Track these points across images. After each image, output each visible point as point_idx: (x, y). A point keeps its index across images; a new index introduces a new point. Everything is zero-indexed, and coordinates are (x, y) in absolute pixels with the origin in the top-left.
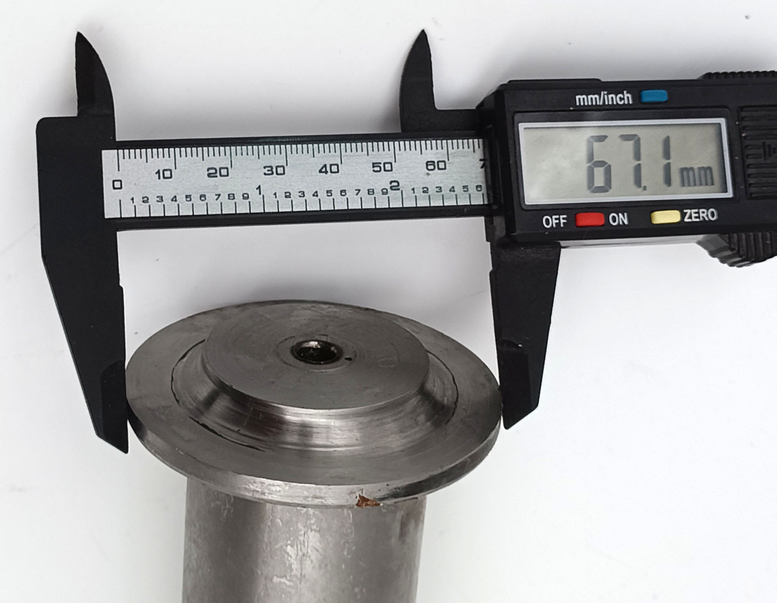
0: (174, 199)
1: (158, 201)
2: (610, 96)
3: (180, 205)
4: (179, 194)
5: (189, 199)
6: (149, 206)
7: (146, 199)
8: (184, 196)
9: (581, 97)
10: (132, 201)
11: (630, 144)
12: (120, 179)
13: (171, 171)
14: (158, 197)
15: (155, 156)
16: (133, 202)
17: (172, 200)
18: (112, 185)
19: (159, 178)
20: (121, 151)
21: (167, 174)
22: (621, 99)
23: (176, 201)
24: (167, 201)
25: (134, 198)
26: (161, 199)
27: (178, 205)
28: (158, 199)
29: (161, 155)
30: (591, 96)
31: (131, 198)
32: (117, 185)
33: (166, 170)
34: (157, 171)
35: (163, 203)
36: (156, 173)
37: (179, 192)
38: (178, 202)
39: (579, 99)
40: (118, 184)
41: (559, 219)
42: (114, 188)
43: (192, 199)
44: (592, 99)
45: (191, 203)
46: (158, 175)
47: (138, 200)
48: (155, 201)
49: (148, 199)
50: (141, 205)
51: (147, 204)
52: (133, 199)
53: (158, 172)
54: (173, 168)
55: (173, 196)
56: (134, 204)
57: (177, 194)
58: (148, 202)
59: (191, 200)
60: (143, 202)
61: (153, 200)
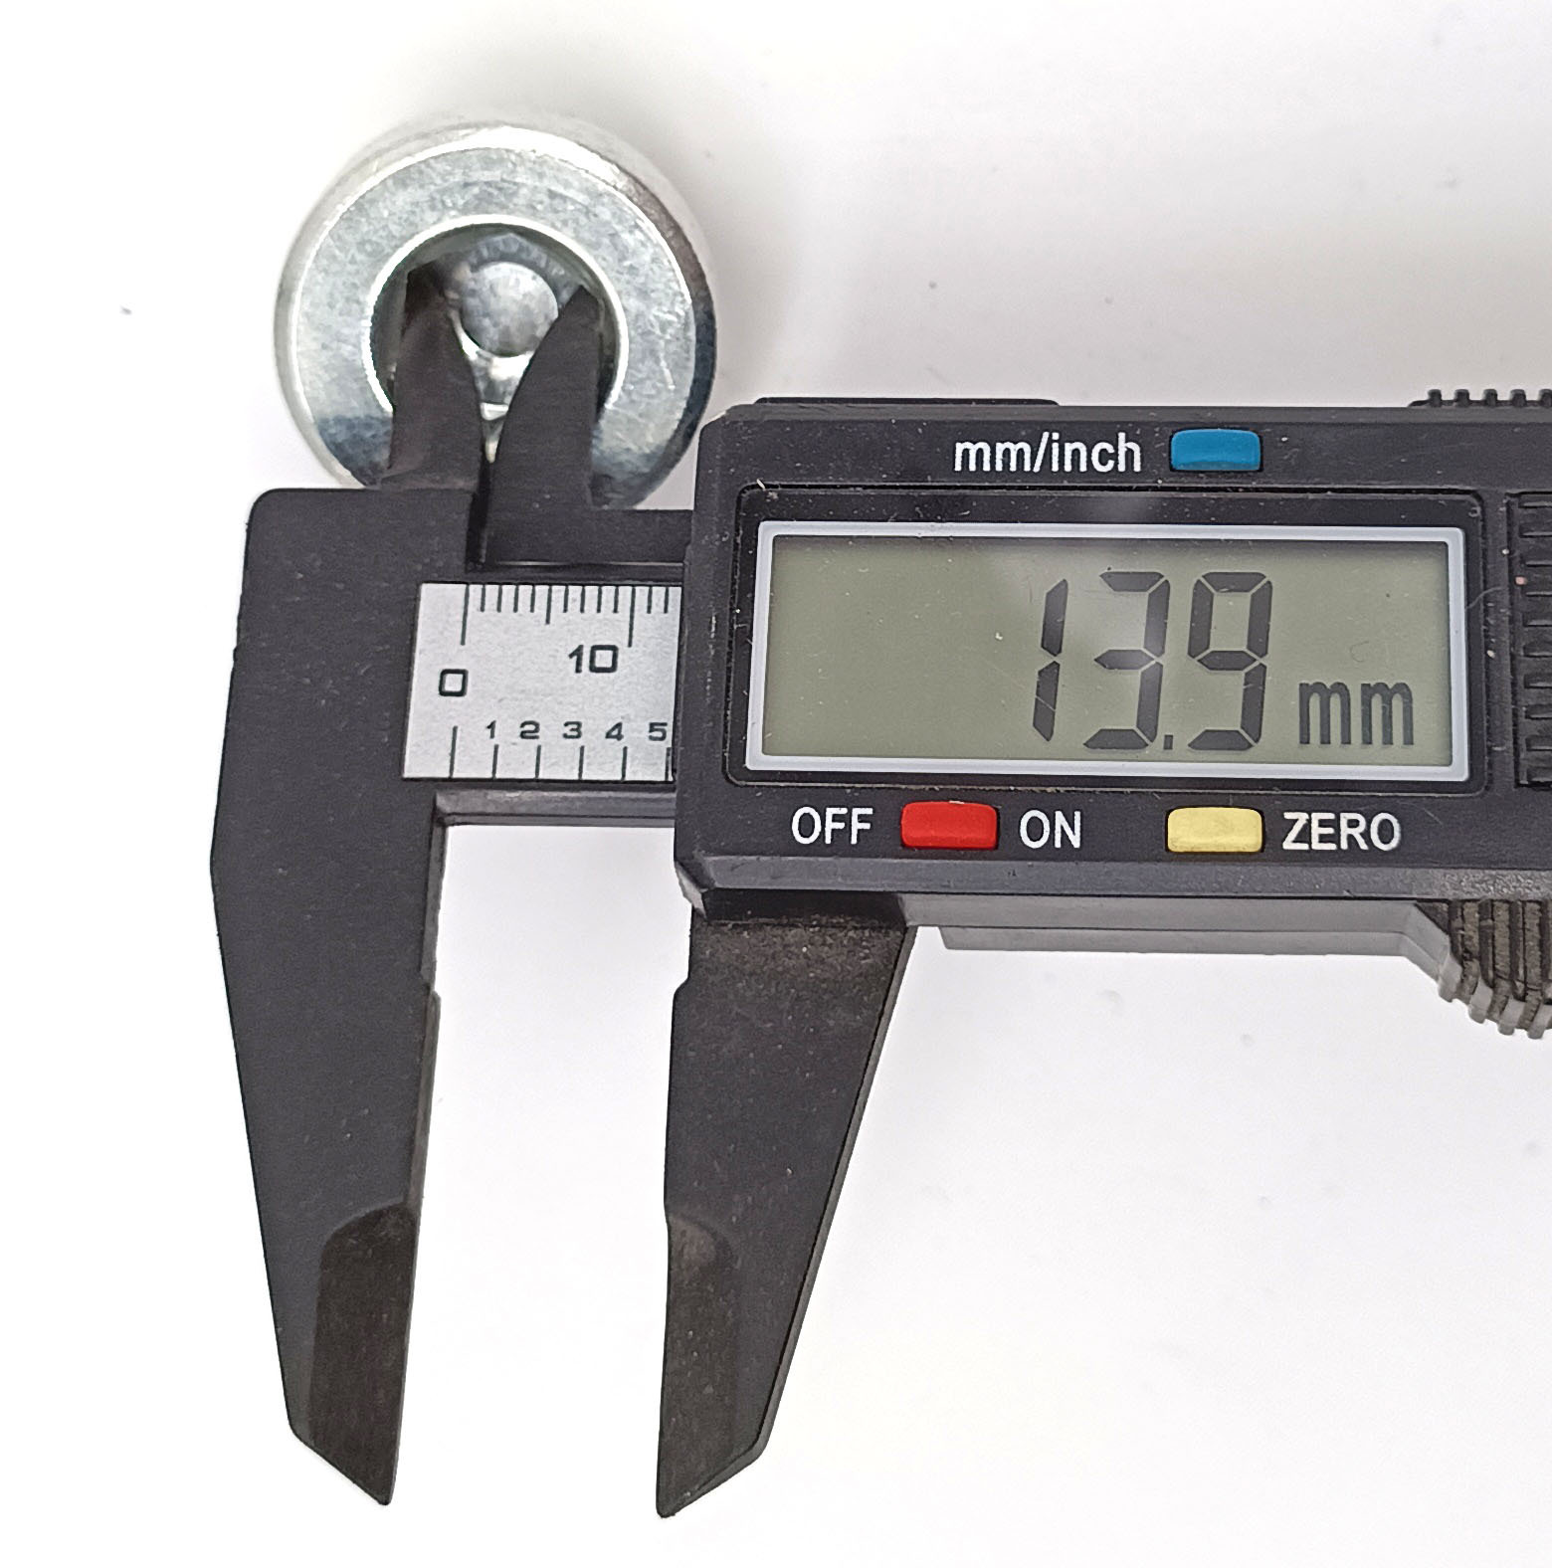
0: (615, 733)
1: (566, 736)
2: (1069, 448)
3: (629, 751)
4: (628, 721)
5: (659, 734)
6: (539, 749)
8: (648, 728)
9: (973, 449)
10: (489, 731)
11: (1139, 602)
12: (461, 668)
13: (615, 650)
14: (566, 724)
15: (574, 607)
16: (492, 736)
17: (608, 736)
18: (437, 684)
19: (578, 670)
21: (604, 659)
22: (1104, 457)
23: (619, 737)
24: (594, 735)
25: (497, 725)
26: (576, 729)
27: (625, 749)
28: (567, 730)
30: (1008, 445)
31: (487, 723)
33: (601, 647)
34: (572, 647)
35: (580, 742)
36: (571, 656)
37: (630, 711)
38: (623, 742)
39: (966, 452)
40: (454, 684)
42: (443, 693)
44: (1007, 452)
45: (663, 745)
46: (575, 658)
47: (508, 730)
48: (560, 735)
49: (536, 730)
50: (514, 744)
51: (535, 743)
52: (492, 726)
53: (577, 653)
54: (621, 642)
55: (612, 724)
57: (622, 718)
58: (536, 737)
59: (662, 739)
60: (523, 735)
61: (551, 734)
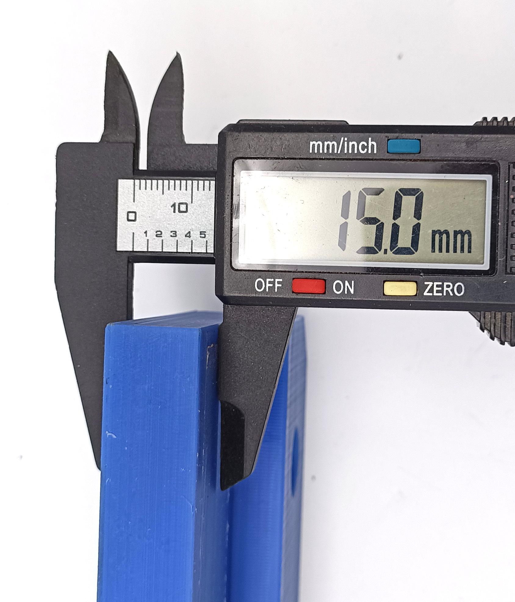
0: (188, 235)
1: (171, 236)
2: (351, 144)
3: (194, 242)
4: (193, 231)
5: (203, 236)
6: (163, 240)
7: (159, 233)
8: (199, 233)
9: (316, 144)
10: (145, 234)
12: (134, 211)
13: (187, 204)
14: (171, 232)
15: (172, 188)
16: (146, 236)
17: (186, 236)
18: (126, 217)
19: (174, 212)
20: (137, 182)
22: (363, 147)
23: (190, 237)
24: (181, 236)
25: (148, 232)
26: (175, 234)
27: (192, 241)
28: (172, 234)
29: (178, 187)
30: (329, 142)
31: (144, 231)
32: (132, 217)
33: (182, 203)
34: (172, 203)
35: (176, 238)
36: (172, 207)
37: (193, 227)
39: (314, 145)
41: (273, 283)
42: (129, 220)
43: (207, 236)
44: (329, 146)
45: (205, 240)
46: (173, 207)
47: (151, 234)
48: (169, 236)
49: (161, 234)
50: (154, 239)
51: (160, 239)
52: (146, 232)
53: (174, 205)
54: (189, 202)
55: (187, 232)
56: (147, 238)
57: (191, 230)
58: (161, 237)
59: (204, 237)
60: (157, 236)
61: (166, 235)
